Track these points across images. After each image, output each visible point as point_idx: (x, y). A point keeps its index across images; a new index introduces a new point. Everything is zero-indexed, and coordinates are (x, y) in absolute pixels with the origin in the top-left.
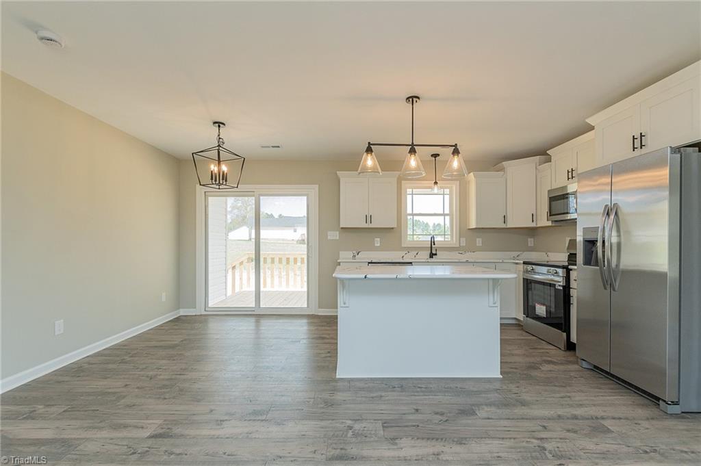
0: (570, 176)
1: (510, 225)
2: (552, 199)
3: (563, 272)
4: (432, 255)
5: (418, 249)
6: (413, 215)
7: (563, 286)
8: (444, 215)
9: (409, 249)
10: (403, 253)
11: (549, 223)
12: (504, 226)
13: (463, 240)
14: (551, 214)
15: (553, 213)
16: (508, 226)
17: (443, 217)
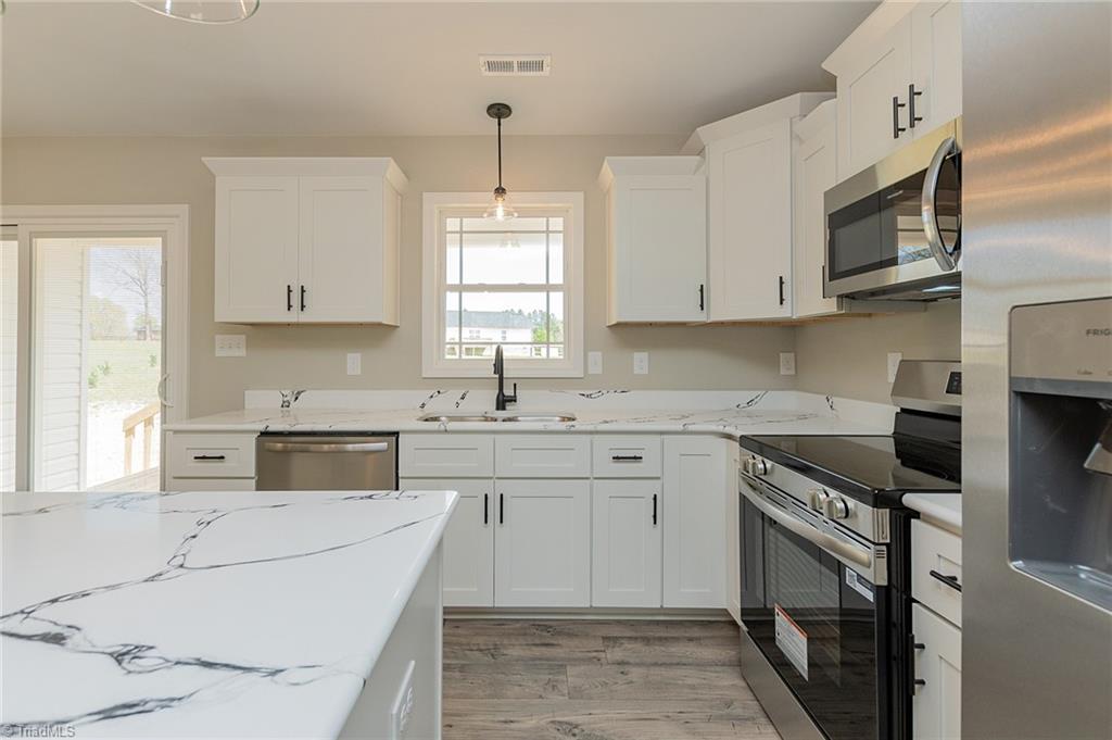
0: (904, 121)
1: (720, 312)
2: (839, 220)
3: (877, 523)
4: (502, 402)
5: (464, 383)
6: (461, 288)
7: (877, 589)
8: (547, 288)
9: (440, 384)
10: (423, 395)
11: (830, 306)
12: (700, 317)
13: (596, 357)
14: (834, 272)
15: (844, 268)
16: (714, 318)
17: (543, 295)
